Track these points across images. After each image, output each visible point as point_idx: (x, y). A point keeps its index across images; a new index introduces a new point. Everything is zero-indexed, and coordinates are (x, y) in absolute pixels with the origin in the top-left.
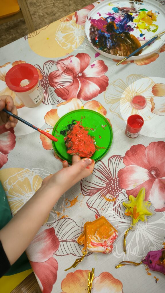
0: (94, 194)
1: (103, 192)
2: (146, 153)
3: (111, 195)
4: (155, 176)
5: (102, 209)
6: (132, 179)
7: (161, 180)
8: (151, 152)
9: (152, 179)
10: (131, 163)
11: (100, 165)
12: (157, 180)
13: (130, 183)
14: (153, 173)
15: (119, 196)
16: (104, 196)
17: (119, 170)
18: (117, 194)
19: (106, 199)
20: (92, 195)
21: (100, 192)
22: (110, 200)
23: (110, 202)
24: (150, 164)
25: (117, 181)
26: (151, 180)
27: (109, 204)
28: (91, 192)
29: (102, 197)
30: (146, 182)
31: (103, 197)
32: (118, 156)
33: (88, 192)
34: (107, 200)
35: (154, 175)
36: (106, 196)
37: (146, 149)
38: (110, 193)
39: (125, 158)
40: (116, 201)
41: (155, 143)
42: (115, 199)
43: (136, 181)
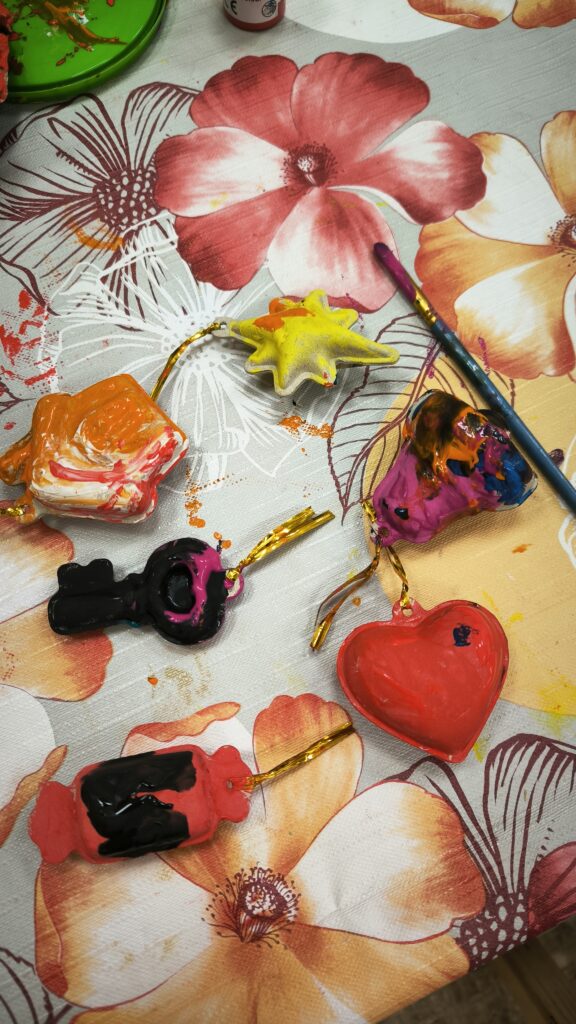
0: (34, 214)
1: (75, 213)
2: (295, 90)
3: (107, 226)
4: (310, 178)
5: (55, 273)
6: (210, 178)
7: (333, 195)
8: (317, 89)
9: (296, 186)
10: (221, 120)
11: (85, 114)
12: (315, 193)
13: (198, 190)
14: (305, 165)
15: (141, 232)
16: (75, 228)
17: (166, 137)
18: (134, 227)
19: (81, 240)
20: (22, 221)
21: (64, 212)
22: (96, 245)
23: (96, 251)
24: (301, 134)
25: (144, 179)
26: (292, 190)
27: (90, 258)
28: (22, 210)
29: (65, 229)
30: (267, 195)
31: (70, 232)
32: (173, 87)
33: (9, 205)
34: (87, 241)
35: (309, 173)
36: (84, 228)
37: (300, 76)
38: (103, 220)
39: (199, 97)
40: (123, 251)
41: (340, 57)
42: (119, 243)
43: (228, 187)
